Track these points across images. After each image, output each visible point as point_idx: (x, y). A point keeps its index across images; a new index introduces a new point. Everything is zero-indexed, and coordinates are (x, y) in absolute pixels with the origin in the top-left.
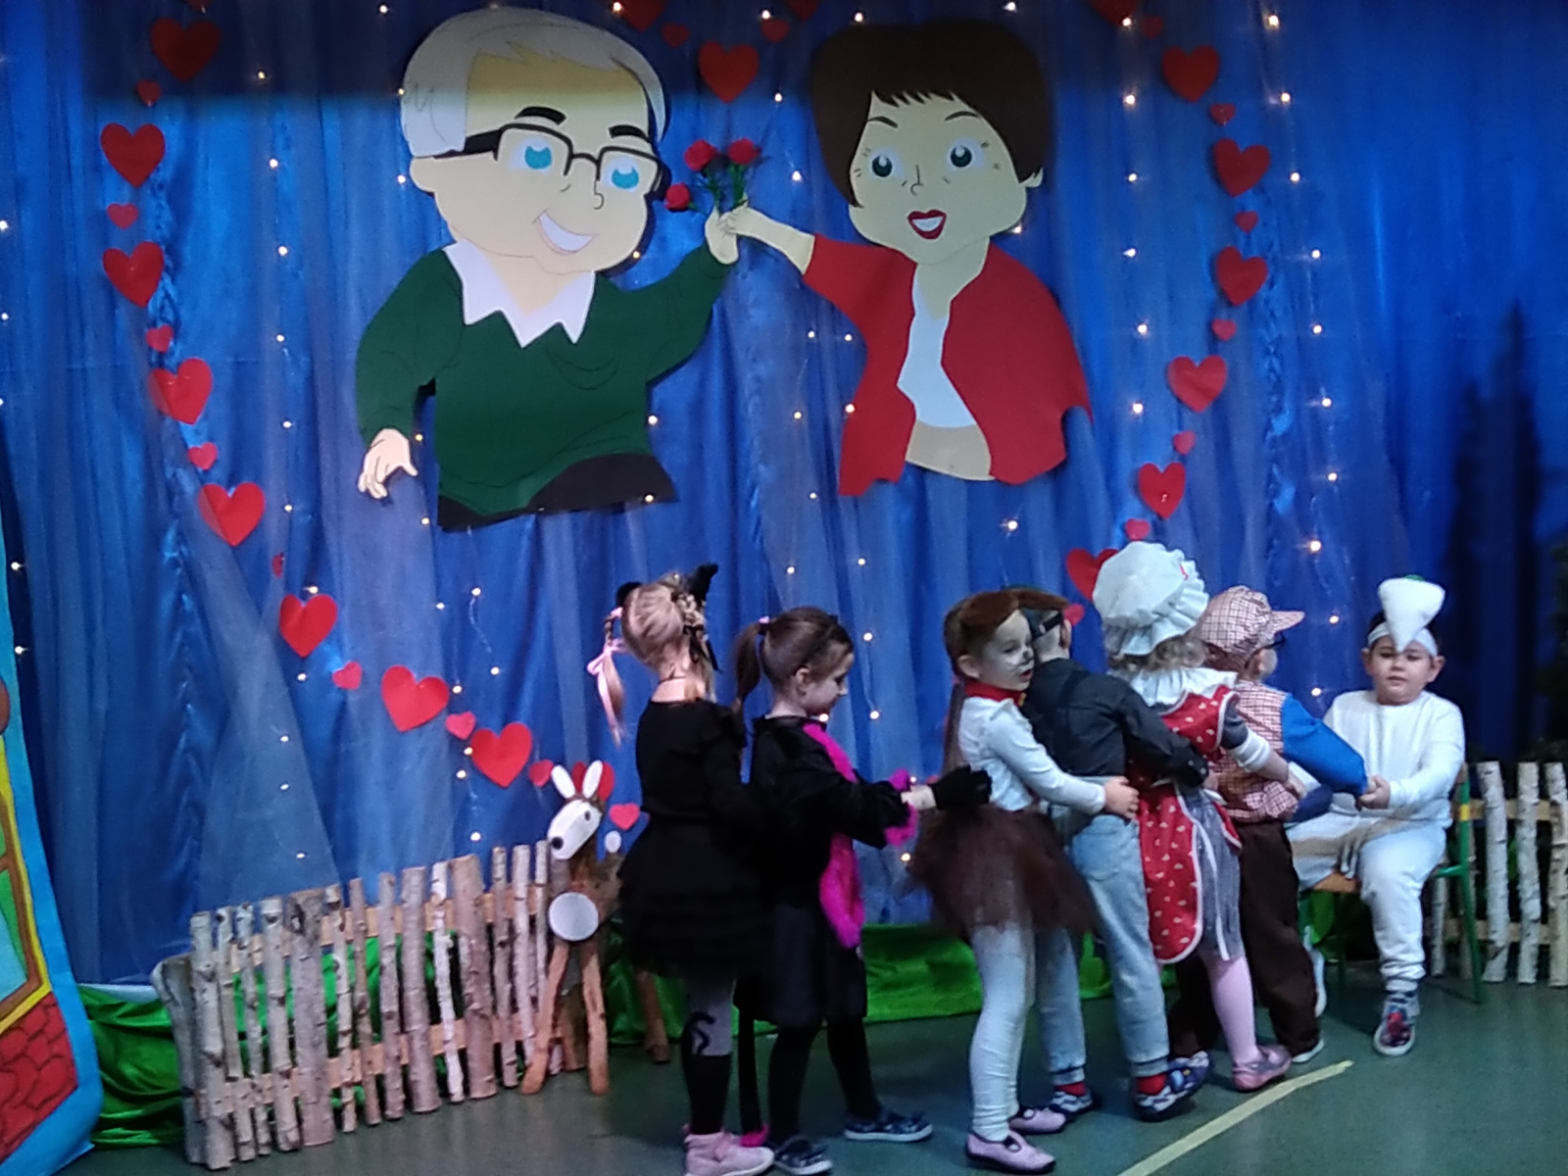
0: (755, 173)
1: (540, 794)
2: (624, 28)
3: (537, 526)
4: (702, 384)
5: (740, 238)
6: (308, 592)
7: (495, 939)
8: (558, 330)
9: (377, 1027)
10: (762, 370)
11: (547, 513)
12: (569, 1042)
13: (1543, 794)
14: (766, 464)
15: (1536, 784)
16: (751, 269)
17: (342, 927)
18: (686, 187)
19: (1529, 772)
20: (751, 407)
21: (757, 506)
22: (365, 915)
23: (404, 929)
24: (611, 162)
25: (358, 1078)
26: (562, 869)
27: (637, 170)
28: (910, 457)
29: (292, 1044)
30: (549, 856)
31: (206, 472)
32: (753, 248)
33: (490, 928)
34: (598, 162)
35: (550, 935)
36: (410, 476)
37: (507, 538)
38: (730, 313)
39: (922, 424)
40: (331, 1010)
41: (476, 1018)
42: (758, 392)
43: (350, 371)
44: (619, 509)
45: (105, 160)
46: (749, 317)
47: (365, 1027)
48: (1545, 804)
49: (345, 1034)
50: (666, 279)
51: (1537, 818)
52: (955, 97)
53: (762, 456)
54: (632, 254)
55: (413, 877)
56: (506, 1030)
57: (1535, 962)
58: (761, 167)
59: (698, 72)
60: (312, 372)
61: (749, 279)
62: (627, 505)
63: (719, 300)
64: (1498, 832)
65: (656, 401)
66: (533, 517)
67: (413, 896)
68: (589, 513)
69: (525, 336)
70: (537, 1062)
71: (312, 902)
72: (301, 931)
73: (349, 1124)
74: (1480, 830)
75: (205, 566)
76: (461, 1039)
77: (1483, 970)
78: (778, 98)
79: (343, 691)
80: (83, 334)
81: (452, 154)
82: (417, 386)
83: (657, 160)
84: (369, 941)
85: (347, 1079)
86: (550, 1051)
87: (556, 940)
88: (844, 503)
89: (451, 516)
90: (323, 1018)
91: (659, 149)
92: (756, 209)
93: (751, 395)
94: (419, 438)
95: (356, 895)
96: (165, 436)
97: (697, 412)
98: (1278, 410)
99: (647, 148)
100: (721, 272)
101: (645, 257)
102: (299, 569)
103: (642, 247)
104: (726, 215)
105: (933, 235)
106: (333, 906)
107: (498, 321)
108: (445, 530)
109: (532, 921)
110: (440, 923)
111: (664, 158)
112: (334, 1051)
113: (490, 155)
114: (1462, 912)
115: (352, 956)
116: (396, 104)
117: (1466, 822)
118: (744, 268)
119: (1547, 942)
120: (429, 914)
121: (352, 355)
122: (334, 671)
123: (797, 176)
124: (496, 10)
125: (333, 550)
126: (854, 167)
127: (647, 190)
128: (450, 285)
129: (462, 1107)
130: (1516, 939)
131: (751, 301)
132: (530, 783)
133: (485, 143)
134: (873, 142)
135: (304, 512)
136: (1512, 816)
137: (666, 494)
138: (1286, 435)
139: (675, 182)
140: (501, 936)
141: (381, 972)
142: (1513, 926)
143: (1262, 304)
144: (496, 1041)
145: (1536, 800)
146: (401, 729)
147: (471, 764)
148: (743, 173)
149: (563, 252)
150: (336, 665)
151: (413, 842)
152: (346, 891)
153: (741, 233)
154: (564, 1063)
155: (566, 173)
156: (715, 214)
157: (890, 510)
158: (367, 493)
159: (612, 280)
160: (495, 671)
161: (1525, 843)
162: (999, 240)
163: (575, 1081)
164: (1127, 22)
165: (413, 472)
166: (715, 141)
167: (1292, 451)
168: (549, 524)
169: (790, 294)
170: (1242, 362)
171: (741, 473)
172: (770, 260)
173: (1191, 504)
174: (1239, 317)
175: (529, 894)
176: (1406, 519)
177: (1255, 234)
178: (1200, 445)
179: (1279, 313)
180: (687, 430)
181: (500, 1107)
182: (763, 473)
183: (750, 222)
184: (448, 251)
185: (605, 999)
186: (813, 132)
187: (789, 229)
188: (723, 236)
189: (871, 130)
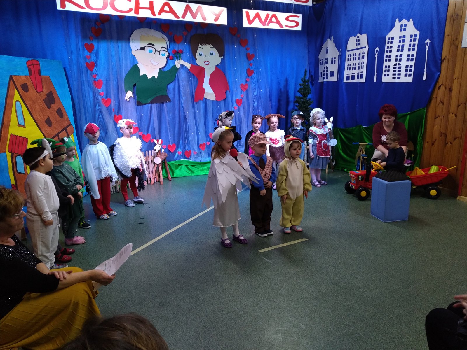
0: (182, 55)
3: (151, 105)
4: (175, 85)
5: (180, 64)
6: (118, 114)
8: (154, 77)
10: (183, 83)
11: (153, 103)
12: (157, 178)
16: (182, 68)
20: (182, 89)
21: (183, 103)
24: (162, 52)
26: (156, 154)
27: (165, 53)
28: (205, 97)
31: (102, 96)
32: (182, 66)
34: (160, 52)
37: (147, 107)
38: (179, 75)
39: (206, 92)
42: (183, 87)
43: (123, 82)
44: (163, 103)
45: (85, 49)
46: (181, 76)
50: (170, 70)
52: (211, 45)
53: (184, 96)
54: (164, 66)
59: (174, 39)
60: (118, 82)
61: (181, 70)
63: (177, 73)
65: (168, 88)
69: (149, 78)
70: (153, 181)
75: (103, 110)
78: (185, 44)
80: (83, 76)
81: (138, 50)
82: (133, 84)
83: (168, 52)
86: (155, 179)
88: (195, 103)
89: (139, 103)
92: (182, 60)
96: (96, 91)
97: (174, 89)
98: (255, 91)
99: (167, 50)
100: (177, 69)
102: (117, 111)
103: (166, 65)
104: (178, 61)
105: (208, 65)
107: (145, 75)
108: (138, 106)
109: (152, 161)
113: (144, 50)
123: (188, 55)
125: (121, 108)
126: (196, 54)
127: (167, 57)
128: (138, 70)
131: (182, 73)
132: (151, 142)
134: (199, 51)
135: (117, 103)
137: (170, 101)
138: (256, 95)
139: (171, 55)
143: (253, 77)
149: (155, 65)
155: (155, 53)
156: (176, 60)
157: (202, 104)
158: (126, 100)
159: (162, 69)
160: (145, 126)
162: (217, 66)
164: (235, 35)
165: (133, 97)
166: (177, 50)
167: (256, 97)
168: (153, 105)
169: (187, 72)
170: (250, 84)
171: (180, 98)
172: (184, 68)
173: (243, 104)
174: (250, 78)
175: (151, 157)
176: (271, 107)
177: (252, 66)
178: (244, 96)
179: (255, 78)
180: (172, 92)
181: (148, 187)
182: (183, 98)
183: (182, 62)
184: (138, 64)
185: (162, 172)
186: (191, 49)
187: (187, 63)
188: (178, 63)
189: (199, 49)
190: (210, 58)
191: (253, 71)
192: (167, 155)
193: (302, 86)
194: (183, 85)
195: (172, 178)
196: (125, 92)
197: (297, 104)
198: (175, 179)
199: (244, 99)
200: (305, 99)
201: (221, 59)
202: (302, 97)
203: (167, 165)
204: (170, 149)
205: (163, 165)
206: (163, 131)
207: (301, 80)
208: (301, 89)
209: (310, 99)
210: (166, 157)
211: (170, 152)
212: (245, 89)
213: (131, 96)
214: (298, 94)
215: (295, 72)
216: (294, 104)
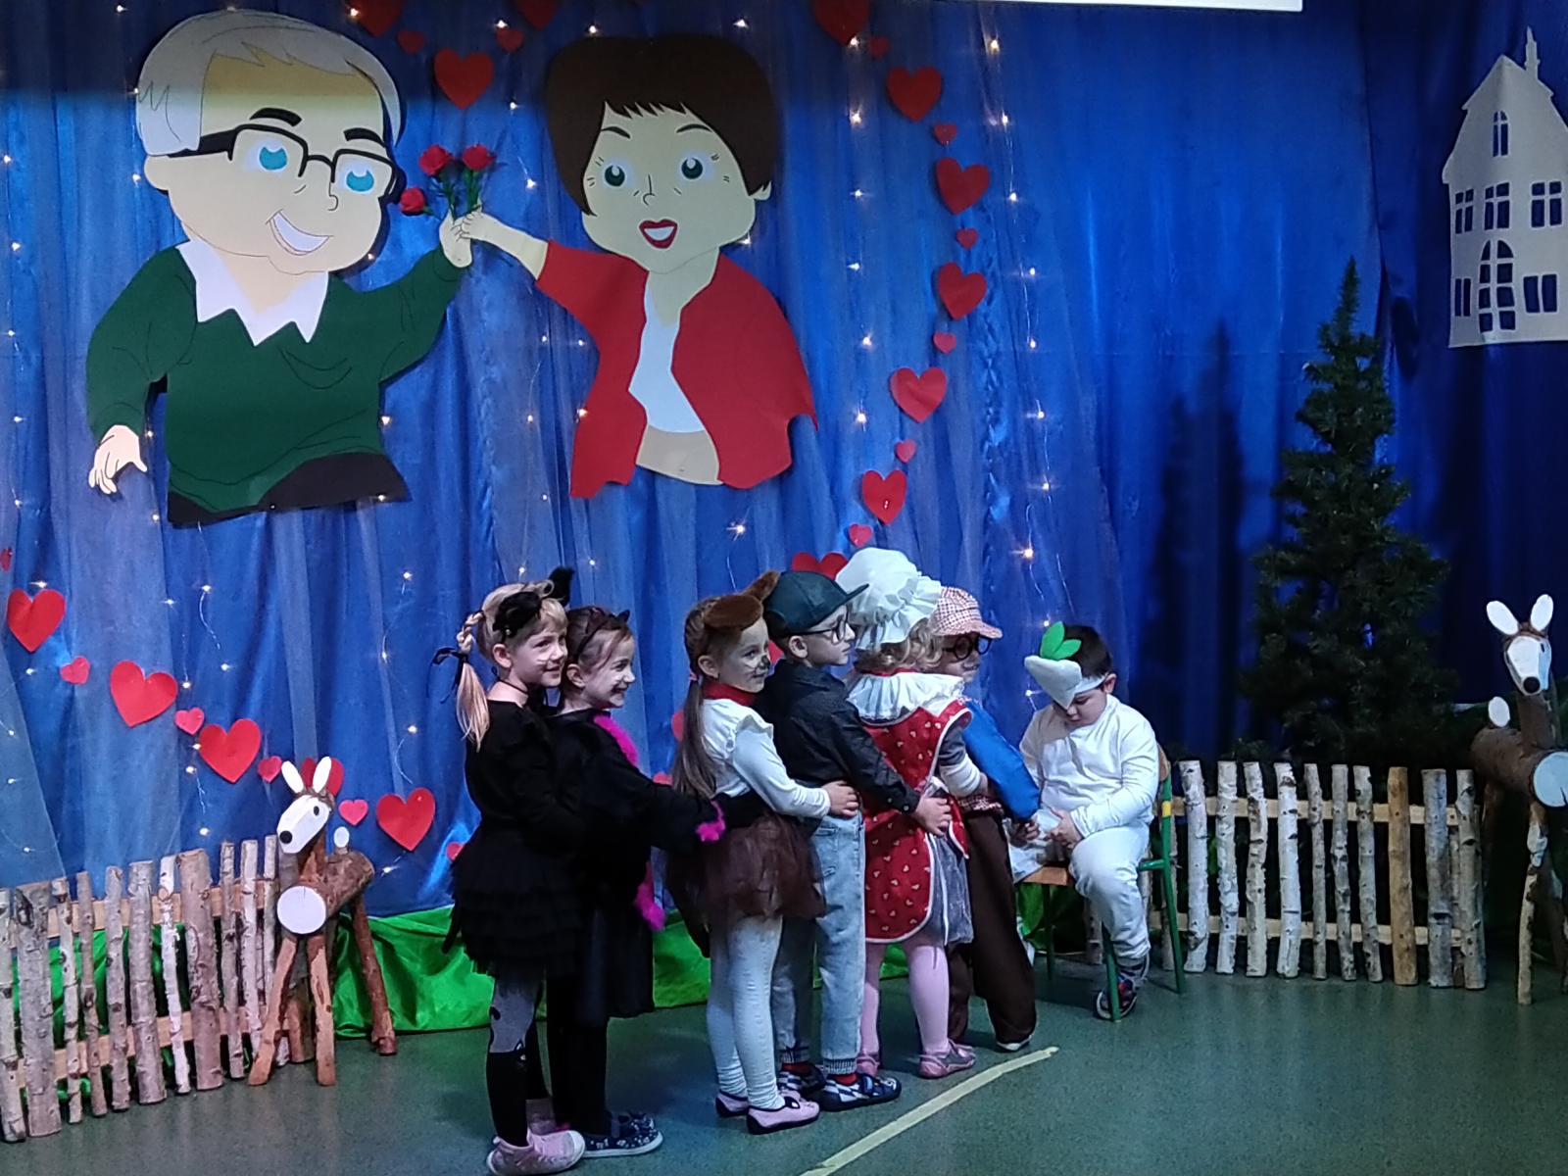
0: (489, 178)
1: (268, 788)
2: (359, 33)
3: (269, 522)
4: (435, 387)
5: (473, 242)
6: (38, 588)
7: (223, 932)
8: (292, 326)
9: (104, 1020)
10: (495, 372)
11: (280, 510)
12: (297, 1035)
13: (1242, 792)
14: (499, 467)
15: (1234, 782)
16: (485, 273)
17: (69, 920)
18: (422, 191)
19: (1228, 771)
20: (484, 409)
21: (490, 507)
22: (92, 908)
23: (131, 922)
24: (348, 165)
25: (85, 1070)
26: (291, 863)
27: (372, 173)
28: (642, 461)
29: (18, 1035)
30: (277, 849)
32: (487, 253)
33: (217, 922)
34: (333, 165)
35: (279, 929)
36: (140, 471)
37: (237, 536)
38: (463, 317)
39: (651, 427)
40: (58, 1002)
41: (203, 1011)
42: (490, 393)
43: (81, 366)
44: (351, 507)
46: (483, 321)
47: (92, 1019)
48: (1244, 802)
49: (71, 1025)
50: (399, 281)
51: (1234, 815)
52: (686, 109)
53: (497, 457)
54: (367, 256)
55: (141, 872)
56: (233, 1024)
57: (1233, 953)
58: (495, 174)
59: (434, 77)
60: (43, 367)
61: (482, 284)
62: (359, 504)
63: (452, 303)
64: (1198, 828)
66: (264, 513)
67: (141, 890)
68: (321, 512)
71: (39, 894)
72: (28, 924)
73: (76, 1115)
74: (1182, 826)
76: (189, 1032)
77: (1185, 960)
78: (513, 106)
79: (71, 685)
81: (186, 153)
82: (148, 384)
83: (391, 162)
84: (96, 934)
85: (74, 1071)
86: (277, 1042)
87: (284, 934)
88: (575, 504)
89: (182, 512)
90: (50, 1010)
91: (395, 154)
92: (490, 213)
93: (485, 397)
94: (150, 434)
95: (83, 887)
97: (430, 411)
98: (996, 420)
99: (382, 152)
100: (456, 275)
101: (378, 259)
102: (27, 564)
103: (377, 248)
104: (459, 220)
105: (664, 244)
106: (59, 899)
107: (229, 320)
108: (177, 526)
109: (260, 914)
110: (167, 917)
111: (399, 162)
112: (60, 1043)
113: (226, 153)
114: (1164, 905)
115: (79, 949)
116: (132, 102)
117: (1169, 817)
118: (478, 273)
119: (1244, 934)
120: (156, 908)
121: (83, 349)
122: (62, 666)
123: (531, 184)
124: (232, 12)
125: (61, 544)
126: (587, 175)
127: (382, 193)
128: (184, 283)
129: (188, 1098)
130: (1216, 932)
131: (485, 304)
132: (260, 777)
133: (220, 143)
134: (606, 151)
135: (32, 507)
136: (1212, 813)
137: (399, 494)
138: (1003, 445)
140: (229, 929)
141: (108, 965)
142: (1212, 918)
143: (980, 319)
144: (224, 1032)
145: (1236, 798)
146: (131, 725)
147: (200, 759)
148: (479, 178)
149: (297, 253)
150: (63, 660)
151: (140, 838)
152: (73, 884)
153: (475, 237)
154: (290, 1056)
155: (300, 174)
156: (449, 218)
157: (621, 513)
158: (97, 487)
159: (346, 281)
160: (225, 667)
161: (1223, 838)
162: (728, 251)
163: (302, 1072)
164: (854, 42)
165: (144, 468)
166: (450, 146)
167: (1008, 461)
168: (280, 523)
169: (523, 298)
170: (961, 374)
171: (473, 472)
172: (504, 265)
173: (911, 510)
174: (958, 331)
175: (257, 887)
176: (1115, 528)
177: (975, 251)
178: (921, 453)
179: (996, 327)
180: (419, 430)
181: (227, 1098)
182: (495, 474)
183: (486, 227)
184: (182, 248)
185: (333, 992)
186: (548, 141)
187: (524, 234)
188: (457, 240)
189: (605, 140)
190: (678, 200)
191: (978, 279)
192: (369, 867)
193: (1327, 380)
194: (490, 381)
195: (398, 1033)
196: (90, 436)
197: (1298, 509)
198: (423, 1044)
199: (924, 478)
200: (1348, 469)
201: (758, 203)
202: (1329, 453)
203: (366, 940)
204: (392, 828)
205: (343, 939)
206: (350, 698)
207: (1319, 342)
208: (1317, 401)
209: (1388, 474)
210: (364, 886)
211: (391, 847)
212: (923, 402)
213: (131, 464)
214: (1306, 440)
215: (1280, 283)
216: (1278, 508)
